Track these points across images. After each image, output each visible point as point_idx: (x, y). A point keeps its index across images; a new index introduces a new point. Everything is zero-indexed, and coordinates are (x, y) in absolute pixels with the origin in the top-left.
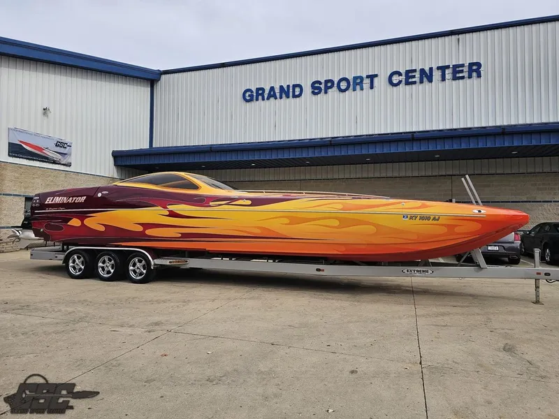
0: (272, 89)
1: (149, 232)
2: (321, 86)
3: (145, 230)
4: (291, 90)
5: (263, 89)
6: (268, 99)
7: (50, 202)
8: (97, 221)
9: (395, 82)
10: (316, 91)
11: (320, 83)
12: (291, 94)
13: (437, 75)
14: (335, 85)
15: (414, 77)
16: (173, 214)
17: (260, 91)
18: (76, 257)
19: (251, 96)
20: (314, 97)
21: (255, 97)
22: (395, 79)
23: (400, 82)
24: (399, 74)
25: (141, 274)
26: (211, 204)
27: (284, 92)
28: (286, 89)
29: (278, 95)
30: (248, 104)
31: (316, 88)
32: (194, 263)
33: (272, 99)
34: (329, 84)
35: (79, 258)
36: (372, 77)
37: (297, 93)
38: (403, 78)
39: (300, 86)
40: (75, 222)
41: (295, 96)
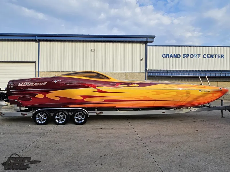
0: (171, 55)
1: (86, 100)
3: (84, 98)
4: (177, 56)
5: (169, 55)
6: (170, 57)
7: (21, 85)
8: (54, 95)
9: (205, 57)
11: (185, 55)
12: (177, 57)
13: (214, 56)
14: (190, 56)
15: (209, 56)
16: (99, 91)
17: (168, 55)
18: (40, 114)
19: (165, 56)
20: (184, 58)
22: (205, 56)
23: (206, 57)
24: (206, 55)
25: (81, 120)
26: (119, 86)
27: (175, 56)
29: (173, 57)
30: (164, 58)
31: (184, 56)
32: (105, 113)
34: (188, 55)
35: (42, 114)
36: (199, 55)
38: (206, 56)
39: (180, 55)
40: (40, 96)
41: (178, 57)
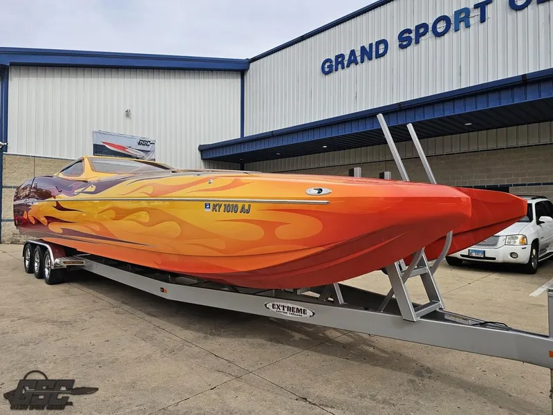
0: (353, 52)
2: (411, 35)
4: (374, 50)
5: (343, 56)
6: (348, 66)
9: (520, 3)
10: (405, 43)
11: (409, 31)
12: (374, 54)
14: (430, 29)
17: (340, 59)
19: (329, 67)
20: (402, 52)
21: (334, 67)
23: (529, 1)
26: (75, 191)
27: (367, 53)
28: (368, 50)
29: (359, 59)
30: (327, 76)
31: (405, 40)
33: (353, 65)
34: (421, 30)
36: (483, 6)
37: (381, 51)
39: (384, 42)
41: (379, 56)
